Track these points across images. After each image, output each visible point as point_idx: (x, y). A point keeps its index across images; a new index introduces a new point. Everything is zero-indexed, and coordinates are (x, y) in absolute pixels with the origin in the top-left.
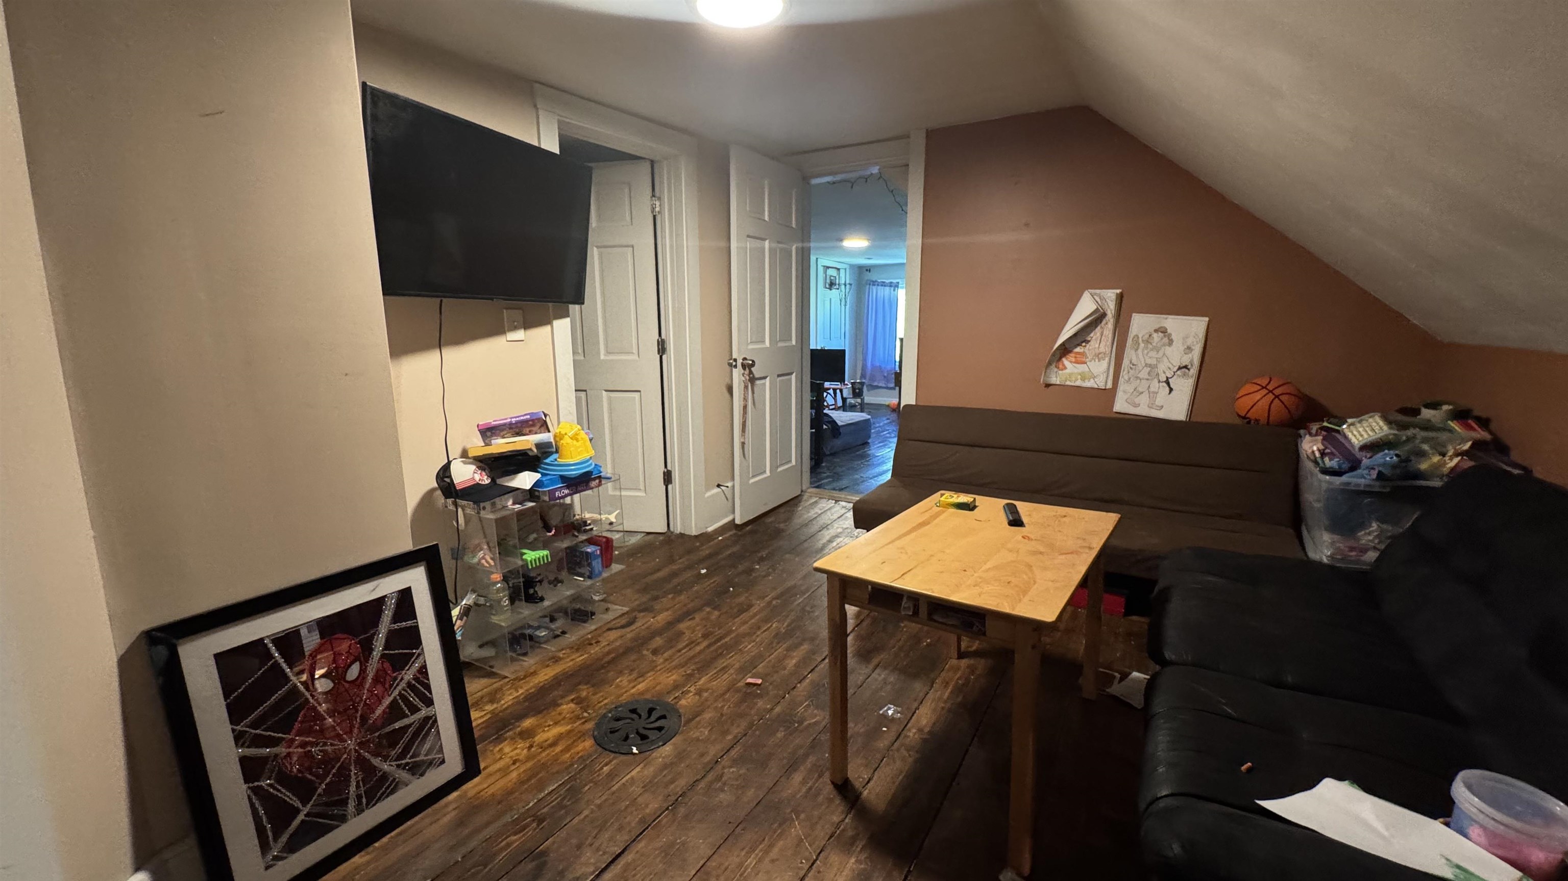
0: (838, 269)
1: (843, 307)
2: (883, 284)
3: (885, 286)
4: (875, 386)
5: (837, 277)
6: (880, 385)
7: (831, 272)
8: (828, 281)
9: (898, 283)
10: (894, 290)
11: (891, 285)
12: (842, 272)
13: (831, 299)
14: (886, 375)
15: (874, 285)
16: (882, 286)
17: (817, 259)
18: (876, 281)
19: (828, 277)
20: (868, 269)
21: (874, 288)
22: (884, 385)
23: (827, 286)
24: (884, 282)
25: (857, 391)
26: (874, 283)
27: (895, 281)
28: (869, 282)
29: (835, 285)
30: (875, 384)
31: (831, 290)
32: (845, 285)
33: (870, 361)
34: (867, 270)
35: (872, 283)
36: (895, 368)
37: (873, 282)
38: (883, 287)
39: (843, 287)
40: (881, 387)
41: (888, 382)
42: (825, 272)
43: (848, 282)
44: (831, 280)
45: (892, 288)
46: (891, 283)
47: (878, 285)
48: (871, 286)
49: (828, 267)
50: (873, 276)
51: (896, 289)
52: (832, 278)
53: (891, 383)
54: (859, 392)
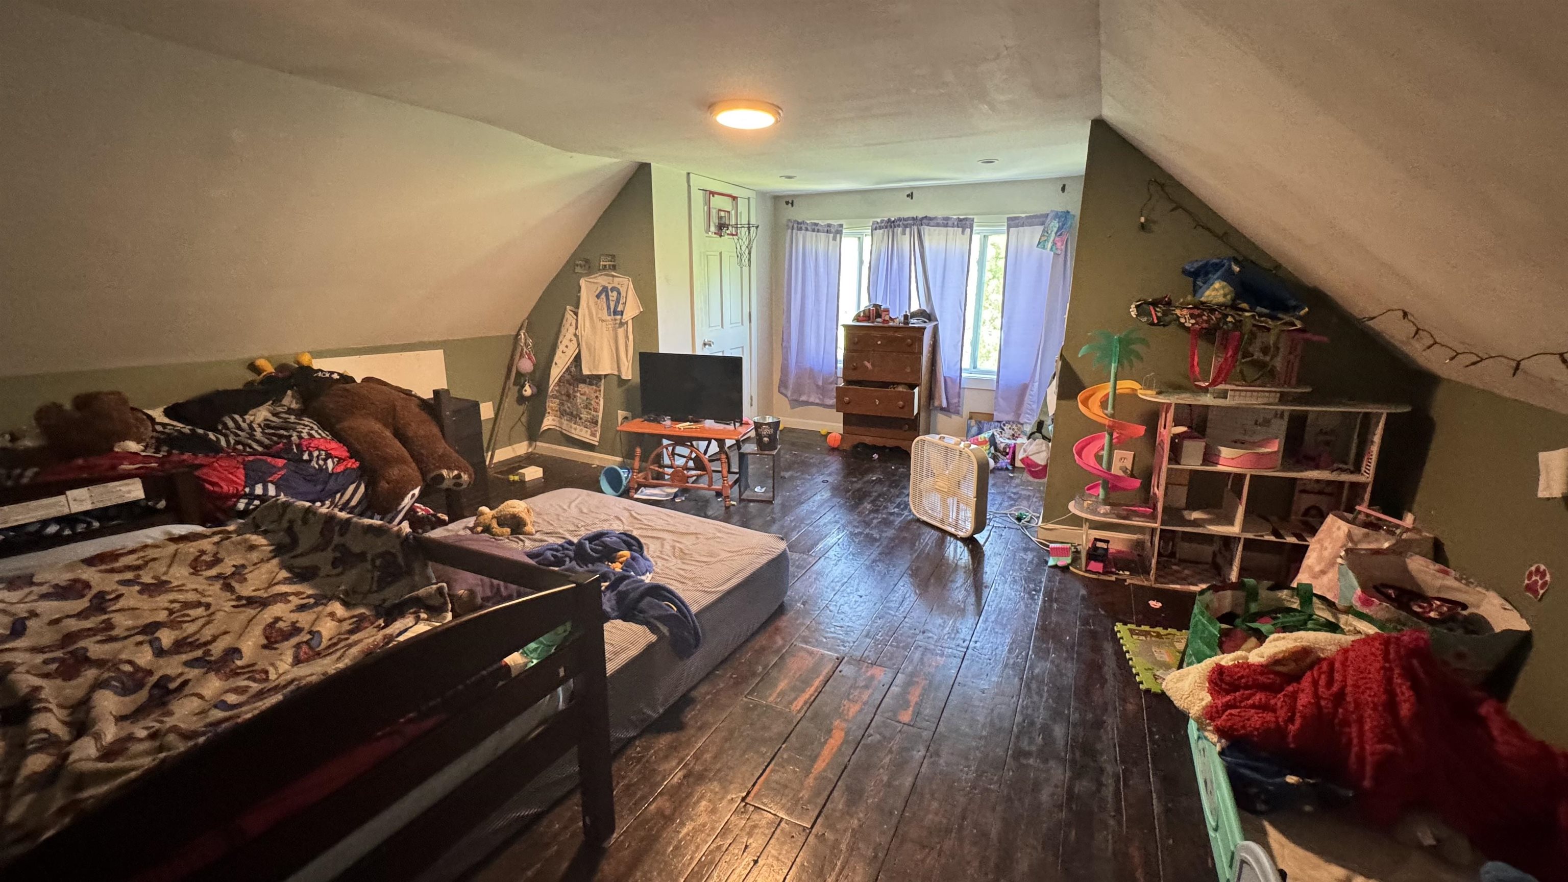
0: (734, 198)
1: (745, 269)
2: (815, 228)
3: (818, 231)
4: (803, 401)
5: (733, 212)
6: (812, 400)
7: (718, 202)
8: (715, 220)
9: (841, 226)
10: (834, 239)
11: (828, 229)
12: (742, 205)
13: (721, 253)
14: (820, 383)
15: (800, 229)
16: (813, 230)
17: (688, 174)
18: (803, 223)
19: (714, 212)
20: (790, 201)
21: (801, 234)
22: (817, 401)
23: (713, 229)
24: (816, 224)
25: (766, 439)
26: (800, 226)
27: (835, 223)
28: (791, 225)
29: (727, 226)
30: (804, 398)
31: (721, 236)
32: (749, 228)
33: (794, 361)
34: (787, 203)
35: (795, 226)
36: (836, 373)
37: (798, 223)
38: (814, 234)
39: (744, 230)
40: (812, 404)
41: (824, 396)
42: (708, 203)
43: (753, 222)
44: (720, 218)
45: (831, 235)
46: (829, 225)
47: (807, 229)
48: (794, 231)
49: (713, 193)
50: (798, 213)
51: (838, 236)
52: (722, 214)
53: (830, 398)
54: (769, 443)
